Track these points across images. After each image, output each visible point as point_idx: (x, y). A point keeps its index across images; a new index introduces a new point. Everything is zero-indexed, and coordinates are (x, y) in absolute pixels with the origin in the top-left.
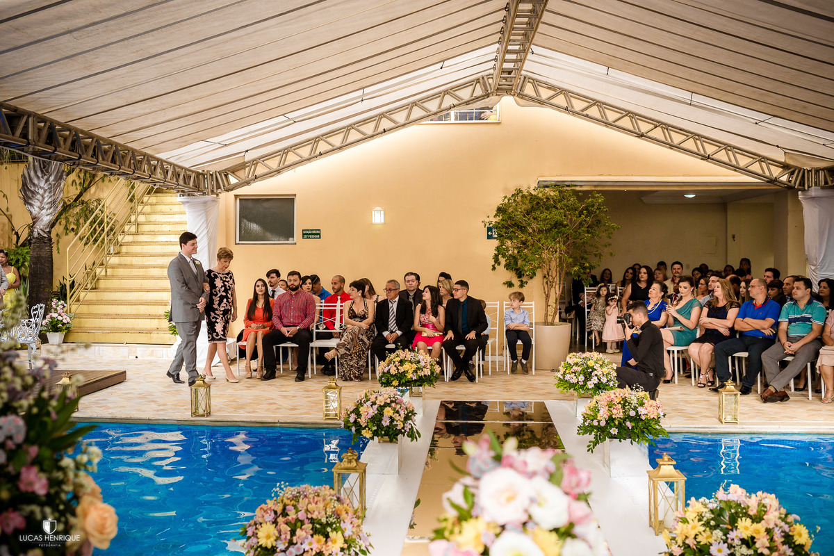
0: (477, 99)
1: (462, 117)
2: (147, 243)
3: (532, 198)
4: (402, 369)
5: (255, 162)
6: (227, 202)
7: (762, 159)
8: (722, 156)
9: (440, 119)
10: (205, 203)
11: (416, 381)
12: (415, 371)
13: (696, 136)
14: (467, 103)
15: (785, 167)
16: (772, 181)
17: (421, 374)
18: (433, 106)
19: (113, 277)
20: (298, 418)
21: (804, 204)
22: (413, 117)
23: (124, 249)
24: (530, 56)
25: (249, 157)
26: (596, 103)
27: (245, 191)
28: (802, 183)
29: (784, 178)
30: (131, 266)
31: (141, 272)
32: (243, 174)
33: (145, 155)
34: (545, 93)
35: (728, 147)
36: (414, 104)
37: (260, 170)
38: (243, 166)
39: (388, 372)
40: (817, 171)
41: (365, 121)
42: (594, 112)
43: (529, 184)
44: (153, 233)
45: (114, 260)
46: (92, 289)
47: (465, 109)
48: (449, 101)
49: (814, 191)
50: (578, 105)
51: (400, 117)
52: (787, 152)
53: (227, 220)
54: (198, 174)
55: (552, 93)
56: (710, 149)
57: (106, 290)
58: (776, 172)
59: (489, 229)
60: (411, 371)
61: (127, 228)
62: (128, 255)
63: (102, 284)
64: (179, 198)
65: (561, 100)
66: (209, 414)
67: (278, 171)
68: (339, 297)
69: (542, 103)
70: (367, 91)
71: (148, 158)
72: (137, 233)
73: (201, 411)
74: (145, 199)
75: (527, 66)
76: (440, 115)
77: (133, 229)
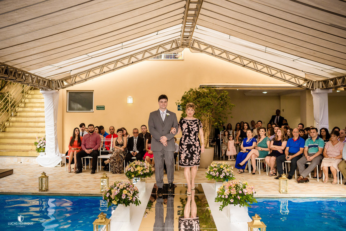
0: (173, 49)
1: (167, 57)
2: (29, 111)
3: (197, 93)
4: (136, 170)
5: (75, 76)
6: (63, 93)
7: (296, 76)
8: (279, 75)
9: (158, 58)
10: (53, 93)
11: (142, 175)
12: (142, 171)
13: (268, 66)
14: (169, 51)
15: (305, 80)
16: (300, 86)
17: (145, 172)
18: (154, 52)
19: (13, 126)
20: (89, 192)
21: (313, 96)
22: (145, 57)
23: (18, 114)
24: (195, 30)
25: (72, 73)
26: (225, 51)
27: (71, 88)
28: (313, 87)
29: (305, 85)
30: (21, 122)
31: (26, 124)
32: (69, 81)
33: (22, 71)
34: (203, 47)
35: (281, 71)
36: (146, 51)
37: (78, 79)
38: (70, 77)
39: (130, 170)
40: (319, 82)
41: (124, 58)
42: (224, 55)
43: (196, 87)
44: (32, 107)
45: (13, 119)
46: (3, 131)
47: (168, 53)
48: (161, 50)
49: (318, 91)
50: (217, 52)
51: (140, 57)
52: (306, 73)
53: (63, 101)
54: (49, 81)
55: (206, 47)
56: (274, 72)
57: (9, 132)
58: (301, 82)
59: (179, 106)
60: (140, 171)
61: (20, 105)
62: (20, 116)
63: (7, 129)
64: (41, 91)
65: (210, 50)
66: (47, 190)
67: (86, 80)
68: (112, 136)
69: (201, 51)
70: (124, 44)
71: (24, 73)
72: (25, 107)
73: (44, 189)
74: (29, 92)
75: (195, 34)
76: (157, 56)
77: (23, 105)
